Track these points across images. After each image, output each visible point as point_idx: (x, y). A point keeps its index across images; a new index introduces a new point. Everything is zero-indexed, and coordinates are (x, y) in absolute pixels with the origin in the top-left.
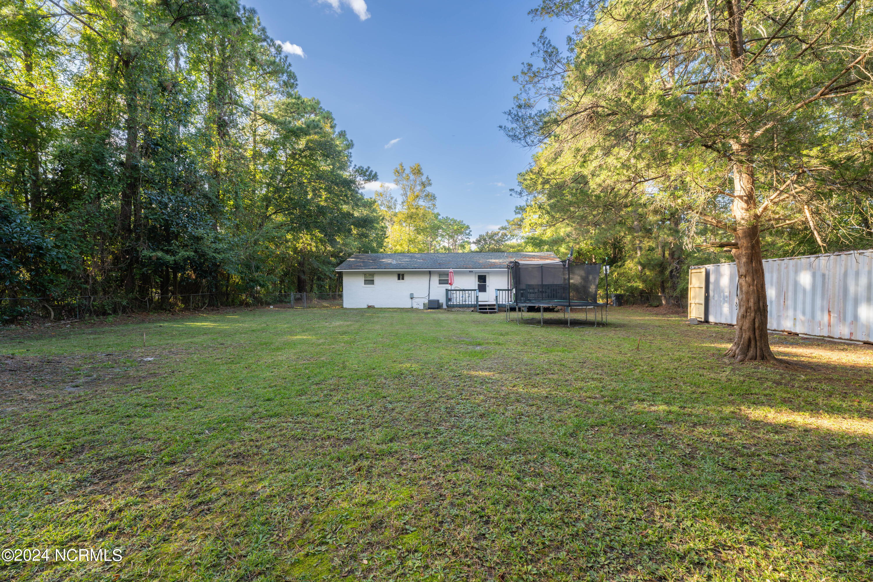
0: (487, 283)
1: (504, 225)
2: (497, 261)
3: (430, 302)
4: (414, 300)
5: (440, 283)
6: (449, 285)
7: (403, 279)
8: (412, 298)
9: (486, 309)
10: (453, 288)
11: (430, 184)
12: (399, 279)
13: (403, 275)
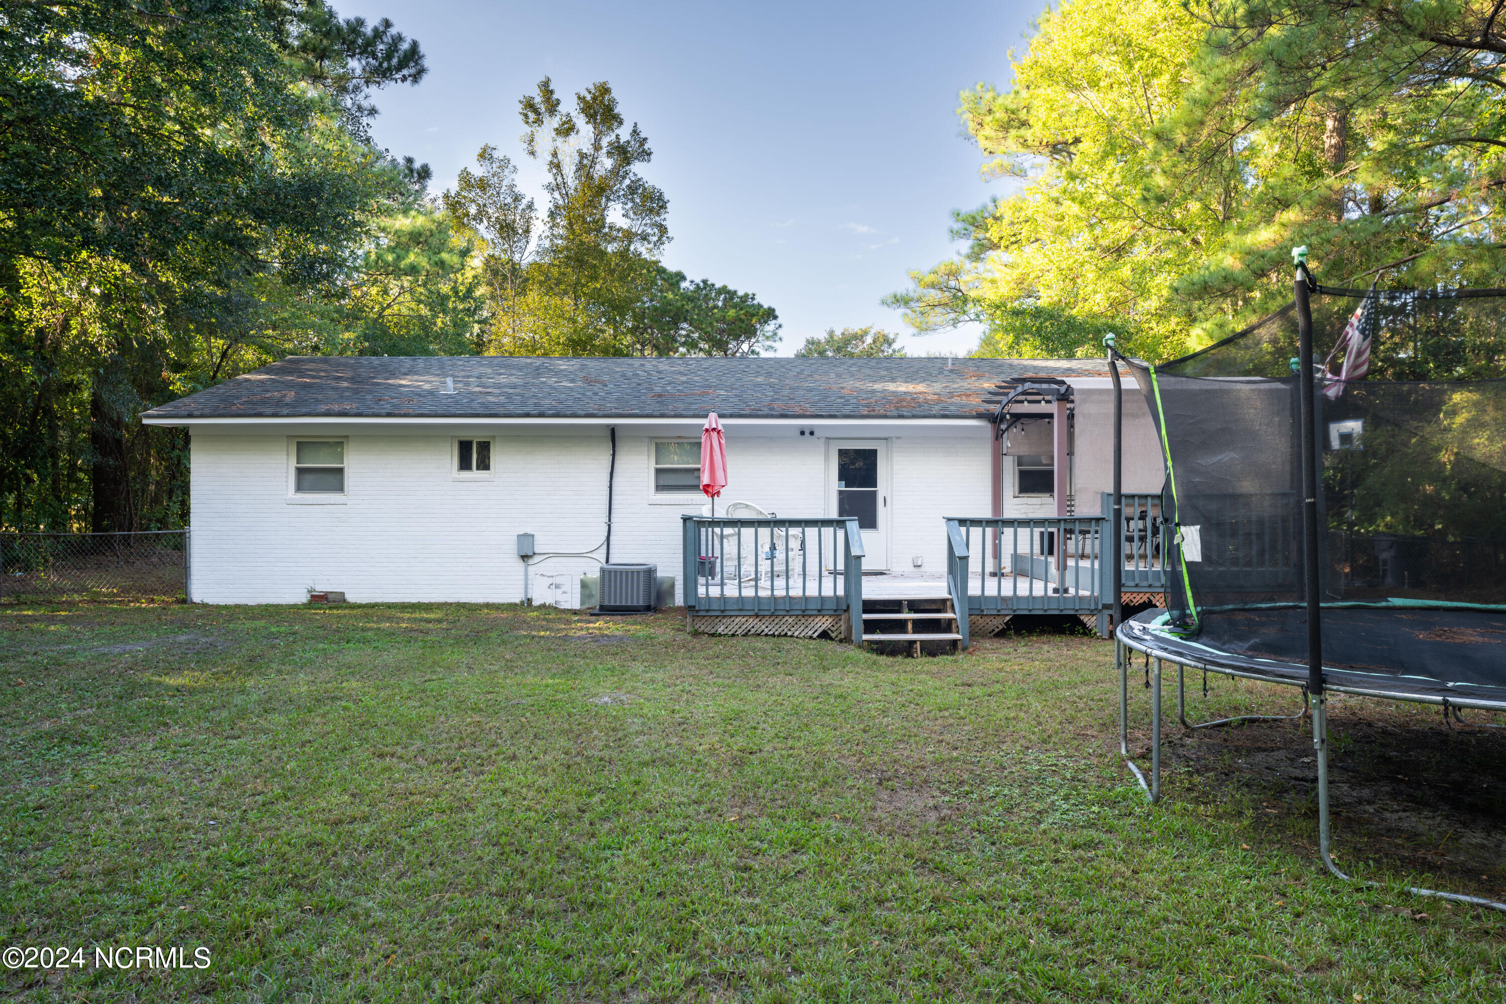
0: (882, 489)
1: (901, 290)
2: (921, 388)
3: (610, 575)
4: (537, 567)
5: (660, 488)
6: (701, 497)
7: (484, 465)
8: (525, 557)
9: (900, 626)
10: (721, 514)
11: (646, 155)
12: (465, 464)
13: (485, 448)
